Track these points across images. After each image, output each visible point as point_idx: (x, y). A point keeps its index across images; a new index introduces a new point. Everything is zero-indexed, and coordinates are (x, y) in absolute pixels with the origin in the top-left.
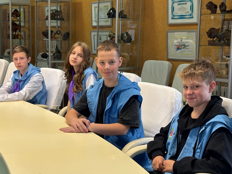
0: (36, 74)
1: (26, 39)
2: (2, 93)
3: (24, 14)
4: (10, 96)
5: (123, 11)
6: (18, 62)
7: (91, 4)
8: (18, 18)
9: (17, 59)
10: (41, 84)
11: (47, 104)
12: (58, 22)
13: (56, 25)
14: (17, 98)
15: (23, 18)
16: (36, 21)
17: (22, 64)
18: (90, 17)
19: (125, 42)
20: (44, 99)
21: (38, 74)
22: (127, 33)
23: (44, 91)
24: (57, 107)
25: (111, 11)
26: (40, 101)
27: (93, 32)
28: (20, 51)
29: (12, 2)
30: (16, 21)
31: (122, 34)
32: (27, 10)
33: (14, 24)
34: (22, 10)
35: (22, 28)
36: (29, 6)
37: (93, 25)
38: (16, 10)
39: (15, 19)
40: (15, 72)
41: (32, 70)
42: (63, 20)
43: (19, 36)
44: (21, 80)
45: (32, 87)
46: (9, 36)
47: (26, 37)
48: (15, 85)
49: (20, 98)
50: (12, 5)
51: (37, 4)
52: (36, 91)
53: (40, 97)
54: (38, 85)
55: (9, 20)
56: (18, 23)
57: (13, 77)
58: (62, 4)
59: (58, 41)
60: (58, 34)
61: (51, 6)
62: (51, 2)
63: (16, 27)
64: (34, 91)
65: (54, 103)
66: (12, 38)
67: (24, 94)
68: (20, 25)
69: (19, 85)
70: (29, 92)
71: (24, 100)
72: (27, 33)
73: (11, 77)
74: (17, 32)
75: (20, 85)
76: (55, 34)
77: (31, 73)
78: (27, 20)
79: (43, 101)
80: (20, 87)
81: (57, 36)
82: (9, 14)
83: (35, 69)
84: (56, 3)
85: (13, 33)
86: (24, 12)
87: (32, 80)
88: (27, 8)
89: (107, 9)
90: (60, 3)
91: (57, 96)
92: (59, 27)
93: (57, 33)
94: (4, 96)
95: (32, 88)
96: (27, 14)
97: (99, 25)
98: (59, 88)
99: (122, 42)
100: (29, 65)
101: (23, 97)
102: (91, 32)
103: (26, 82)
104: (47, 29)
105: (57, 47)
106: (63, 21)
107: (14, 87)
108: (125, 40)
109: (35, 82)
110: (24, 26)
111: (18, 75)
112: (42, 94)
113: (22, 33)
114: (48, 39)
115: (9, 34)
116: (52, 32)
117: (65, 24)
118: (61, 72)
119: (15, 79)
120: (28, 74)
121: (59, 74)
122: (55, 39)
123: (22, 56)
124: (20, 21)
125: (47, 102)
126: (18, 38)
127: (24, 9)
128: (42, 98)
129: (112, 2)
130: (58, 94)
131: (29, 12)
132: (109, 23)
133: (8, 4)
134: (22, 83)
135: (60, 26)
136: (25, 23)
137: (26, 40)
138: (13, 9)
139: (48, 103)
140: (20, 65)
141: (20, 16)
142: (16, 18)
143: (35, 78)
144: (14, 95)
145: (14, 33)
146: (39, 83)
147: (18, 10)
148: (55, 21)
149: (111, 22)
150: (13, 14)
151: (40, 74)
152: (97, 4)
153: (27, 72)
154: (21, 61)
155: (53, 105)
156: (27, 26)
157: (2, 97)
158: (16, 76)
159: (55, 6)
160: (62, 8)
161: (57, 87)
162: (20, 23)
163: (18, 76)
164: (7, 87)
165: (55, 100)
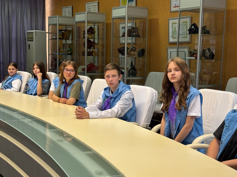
0: (127, 91)
1: (99, 55)
2: (94, 110)
3: (98, 31)
4: (104, 113)
5: (205, 26)
6: (110, 79)
7: (169, 20)
8: (93, 35)
9: (109, 77)
10: (132, 101)
11: (136, 121)
12: (133, 39)
13: (131, 42)
14: (110, 116)
15: (97, 36)
16: (112, 38)
17: (113, 82)
18: (167, 33)
19: (206, 58)
20: (134, 117)
21: (129, 91)
22: (209, 49)
23: (134, 109)
24: (147, 125)
25: (193, 27)
26: (130, 118)
27: (169, 48)
28: (113, 69)
29: (88, 19)
30: (91, 38)
31: (204, 51)
32: (101, 28)
33: (89, 41)
34: (96, 27)
35: (96, 46)
36: (103, 23)
37: (170, 41)
38: (91, 28)
39: (90, 37)
40: (105, 89)
41: (123, 87)
42: (139, 36)
43: (94, 53)
44: (112, 97)
45: (123, 104)
46: (84, 53)
47: (99, 54)
48: (106, 102)
49: (113, 116)
50: (88, 22)
51: (114, 22)
52: (127, 109)
53: (131, 114)
54: (129, 103)
55: (84, 37)
56: (92, 40)
57: (103, 94)
58: (138, 21)
59: (132, 57)
60: (134, 51)
61: (128, 23)
62: (128, 19)
63: (91, 44)
64: (125, 108)
65: (144, 121)
66: (88, 55)
67: (117, 111)
68: (95, 42)
69: (109, 102)
70: (121, 109)
71: (116, 117)
72: (100, 50)
73: (102, 94)
74: (91, 49)
75: (111, 102)
76: (131, 51)
77: (122, 90)
78: (100, 36)
79: (133, 118)
80: (110, 104)
81: (132, 52)
82: (84, 32)
83: (126, 86)
84: (132, 20)
85: (87, 50)
86: (98, 29)
87: (123, 97)
88: (101, 25)
89: (185, 25)
90: (135, 20)
91: (147, 114)
92: (133, 44)
93: (132, 50)
94: (98, 112)
95: (123, 106)
96: (101, 32)
97: (179, 41)
98: (149, 105)
99: (203, 58)
100: (119, 83)
101: (115, 114)
102: (167, 49)
103: (116, 100)
104: (123, 46)
105: (132, 64)
106: (137, 38)
107: (105, 104)
108: (207, 57)
109: (126, 99)
110: (98, 43)
111: (109, 91)
112: (132, 112)
113: (96, 50)
114: (124, 56)
115: (85, 51)
116: (128, 48)
117: (140, 40)
118: (151, 89)
119: (106, 95)
120: (119, 91)
121: (149, 92)
122: (131, 56)
123: (114, 74)
124: (94, 38)
125: (136, 119)
126: (92, 55)
127: (98, 27)
128: (132, 115)
129: (191, 18)
130: (148, 112)
131: (103, 29)
132: (187, 39)
133: (84, 22)
134: (112, 100)
135: (135, 43)
136: (98, 40)
137: (99, 57)
138: (88, 27)
139: (138, 121)
140: (112, 83)
141: (94, 34)
142: (91, 35)
143: (126, 95)
144: (107, 112)
145: (89, 50)
146: (130, 100)
147: (93, 27)
148: (131, 38)
149: (190, 38)
150: (88, 31)
151: (130, 91)
152: (178, 20)
153: (118, 89)
154: (113, 78)
155: (143, 123)
156: (101, 43)
157: (96, 114)
158: (107, 93)
159: (131, 23)
160: (137, 24)
161: (147, 104)
162: (94, 41)
163: (108, 93)
164: (98, 103)
165: (145, 118)
